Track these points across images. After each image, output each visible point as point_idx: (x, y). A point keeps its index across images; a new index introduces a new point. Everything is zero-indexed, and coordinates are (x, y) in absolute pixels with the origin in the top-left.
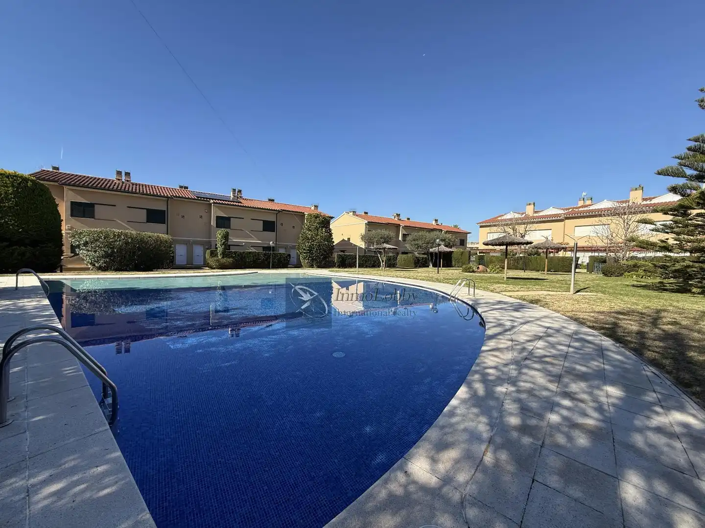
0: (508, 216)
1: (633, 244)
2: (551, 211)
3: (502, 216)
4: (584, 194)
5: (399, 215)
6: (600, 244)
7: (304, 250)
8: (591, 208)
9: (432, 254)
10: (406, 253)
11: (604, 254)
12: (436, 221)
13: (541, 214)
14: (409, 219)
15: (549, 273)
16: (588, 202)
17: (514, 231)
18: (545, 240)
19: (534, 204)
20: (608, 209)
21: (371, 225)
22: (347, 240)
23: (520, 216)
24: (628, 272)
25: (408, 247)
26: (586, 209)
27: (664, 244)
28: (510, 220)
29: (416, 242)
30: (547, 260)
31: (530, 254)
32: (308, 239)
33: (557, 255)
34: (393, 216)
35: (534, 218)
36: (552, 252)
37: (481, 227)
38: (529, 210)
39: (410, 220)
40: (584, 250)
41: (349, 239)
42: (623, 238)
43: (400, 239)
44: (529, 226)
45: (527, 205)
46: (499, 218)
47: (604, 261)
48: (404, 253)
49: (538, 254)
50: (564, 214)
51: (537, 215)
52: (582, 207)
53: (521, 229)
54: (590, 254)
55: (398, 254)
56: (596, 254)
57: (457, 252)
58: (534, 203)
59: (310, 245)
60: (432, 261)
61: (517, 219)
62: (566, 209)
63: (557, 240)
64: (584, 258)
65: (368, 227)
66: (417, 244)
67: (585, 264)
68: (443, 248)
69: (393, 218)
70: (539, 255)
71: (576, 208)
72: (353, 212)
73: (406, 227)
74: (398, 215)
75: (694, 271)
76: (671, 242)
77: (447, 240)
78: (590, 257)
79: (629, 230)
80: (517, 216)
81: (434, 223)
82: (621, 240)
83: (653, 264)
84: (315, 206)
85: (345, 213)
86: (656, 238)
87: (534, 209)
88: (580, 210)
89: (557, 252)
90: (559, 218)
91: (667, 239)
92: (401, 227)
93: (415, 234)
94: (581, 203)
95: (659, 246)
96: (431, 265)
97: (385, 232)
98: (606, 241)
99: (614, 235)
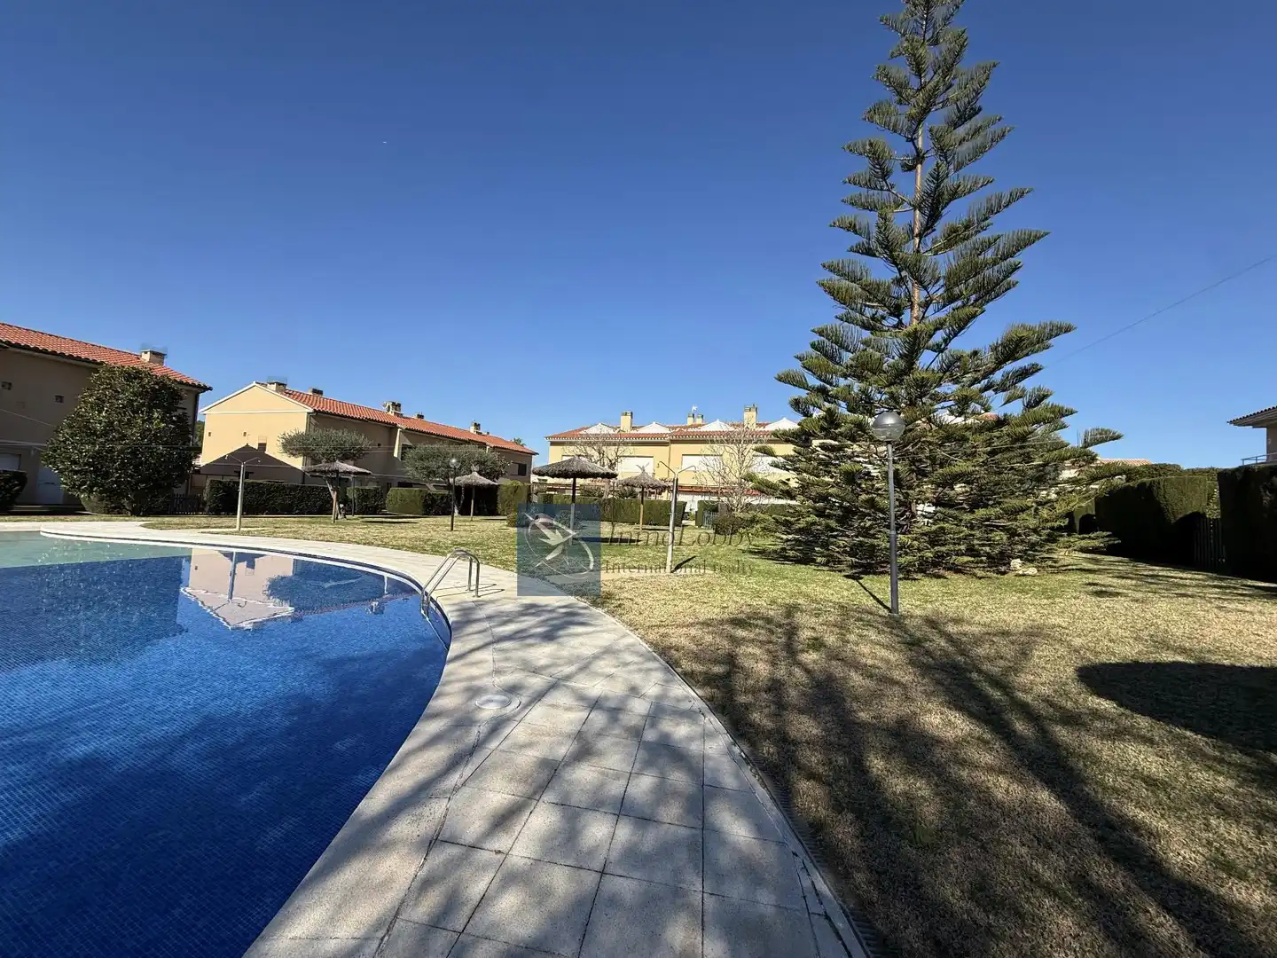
0: (593, 431)
1: (751, 484)
2: (653, 429)
3: (587, 428)
4: (694, 408)
5: (399, 405)
6: (711, 483)
7: (74, 462)
8: (703, 429)
9: (458, 488)
10: (409, 485)
11: (714, 498)
12: (477, 426)
13: (641, 431)
14: (421, 417)
15: (647, 527)
16: (699, 421)
17: (600, 454)
18: (641, 471)
19: (632, 416)
20: (720, 433)
21: (320, 418)
22: (256, 447)
23: (611, 432)
24: (744, 528)
25: (410, 472)
26: (696, 430)
27: (785, 488)
28: (596, 436)
29: (426, 464)
30: (642, 506)
31: (623, 494)
32: (95, 434)
33: (659, 498)
34: (385, 406)
35: (630, 436)
36: (654, 493)
37: (553, 444)
38: (625, 423)
39: (425, 419)
40: (692, 491)
41: (262, 446)
42: (737, 474)
43: (396, 455)
44: (621, 448)
45: (623, 415)
46: (582, 432)
47: (715, 510)
48: (402, 485)
49: (633, 495)
50: (670, 435)
51: (635, 432)
52: (691, 427)
53: (610, 452)
54: (699, 498)
55: (388, 486)
56: (707, 498)
57: (508, 487)
58: (632, 413)
59: (98, 452)
60: (459, 502)
61: (605, 436)
62: (673, 428)
63: (660, 475)
64: (692, 503)
65: (313, 421)
66: (428, 468)
67: (693, 512)
68: (476, 478)
69: (384, 409)
70: (634, 497)
71: (685, 428)
72: (279, 384)
73: (408, 432)
74: (397, 406)
75: (818, 530)
76: (793, 484)
77: (489, 463)
78: (700, 502)
79: (745, 465)
80: (606, 430)
81: (472, 429)
82: (734, 479)
83: (774, 518)
84: (153, 353)
85: (254, 384)
86: (777, 476)
87: (631, 424)
88: (690, 430)
89: (660, 494)
90: (663, 440)
91: (788, 480)
92: (399, 430)
93: (423, 447)
94: (690, 421)
95: (782, 490)
96: (456, 511)
97: (347, 437)
98: (718, 479)
99: (727, 470)
